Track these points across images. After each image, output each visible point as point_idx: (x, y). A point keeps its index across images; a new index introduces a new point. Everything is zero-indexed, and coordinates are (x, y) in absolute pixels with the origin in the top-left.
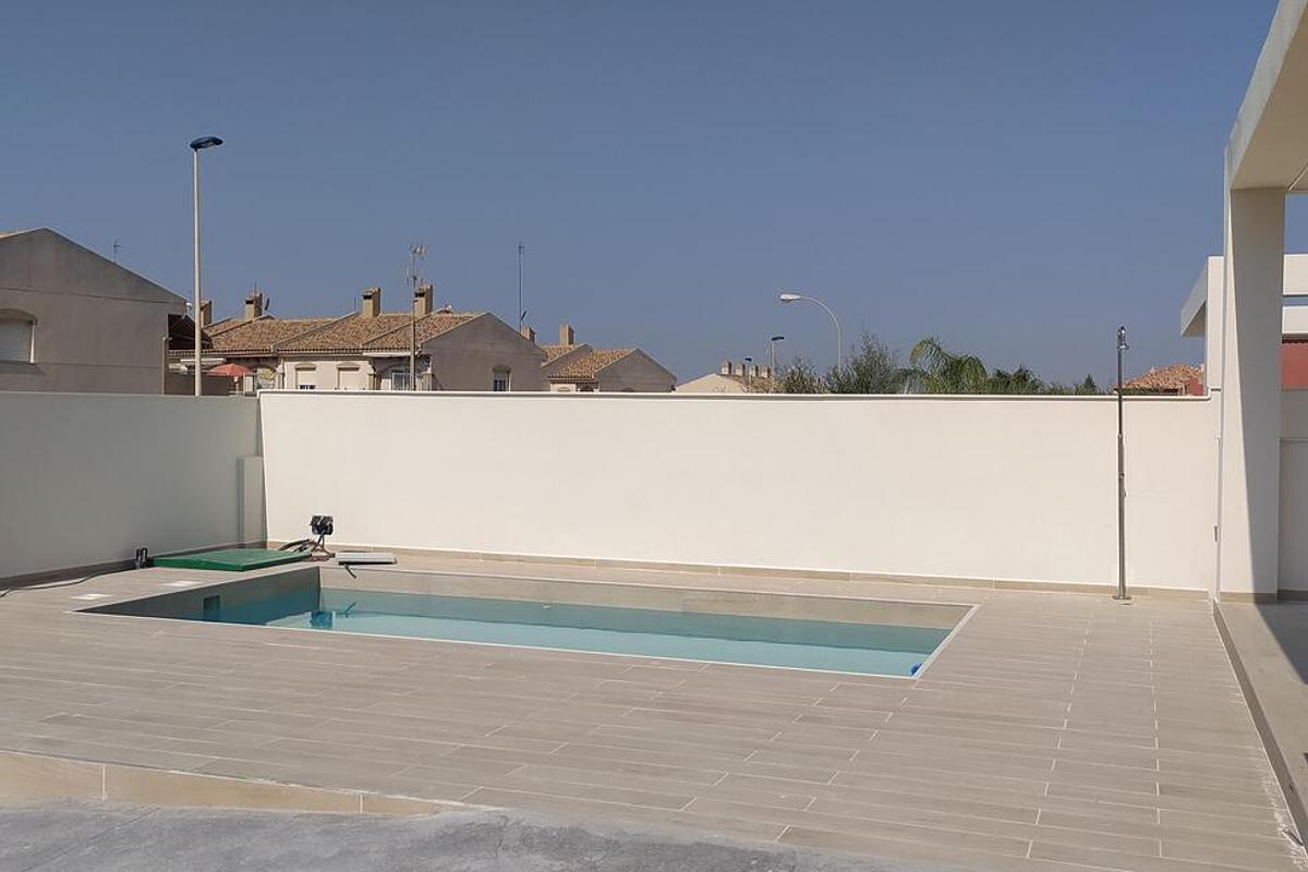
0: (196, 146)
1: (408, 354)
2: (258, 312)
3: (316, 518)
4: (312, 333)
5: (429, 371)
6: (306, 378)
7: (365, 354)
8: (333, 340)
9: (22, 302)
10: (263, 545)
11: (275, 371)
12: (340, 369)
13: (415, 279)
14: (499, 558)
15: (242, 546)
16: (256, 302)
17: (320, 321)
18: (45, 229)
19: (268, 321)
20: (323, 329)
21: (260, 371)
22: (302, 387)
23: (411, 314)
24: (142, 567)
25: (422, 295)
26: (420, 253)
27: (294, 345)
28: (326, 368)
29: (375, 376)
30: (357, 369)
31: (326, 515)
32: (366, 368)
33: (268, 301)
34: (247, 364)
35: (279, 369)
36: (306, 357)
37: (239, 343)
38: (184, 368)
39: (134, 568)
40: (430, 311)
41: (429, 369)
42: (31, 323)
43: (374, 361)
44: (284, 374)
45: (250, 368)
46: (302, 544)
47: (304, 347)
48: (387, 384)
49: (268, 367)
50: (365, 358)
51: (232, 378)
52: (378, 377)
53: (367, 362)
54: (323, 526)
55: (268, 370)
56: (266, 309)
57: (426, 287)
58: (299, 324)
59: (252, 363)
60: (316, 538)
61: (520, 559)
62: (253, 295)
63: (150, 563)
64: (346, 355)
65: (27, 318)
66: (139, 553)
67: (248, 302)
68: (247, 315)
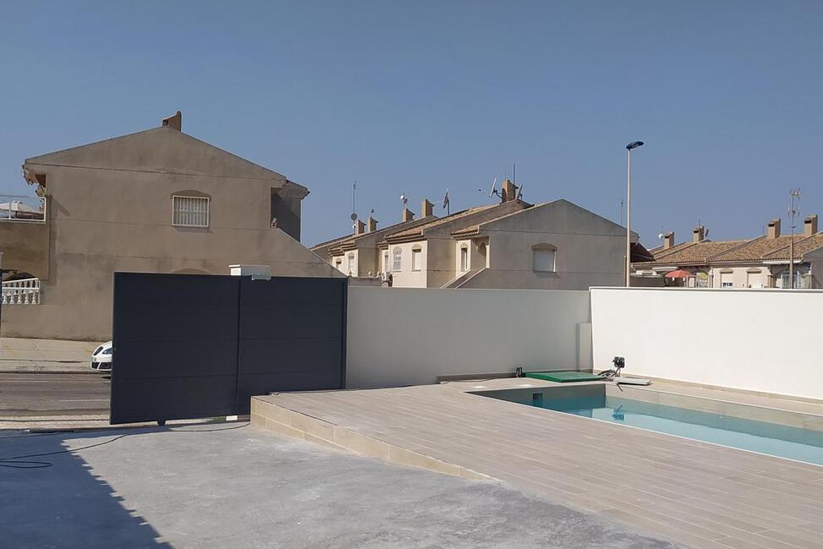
0: (629, 147)
1: (788, 262)
2: (701, 237)
3: (617, 358)
4: (732, 250)
5: (810, 273)
6: (727, 278)
7: (764, 263)
8: (745, 254)
9: (550, 240)
10: (591, 371)
11: (707, 274)
12: (749, 273)
13: (794, 212)
14: (711, 388)
15: (579, 371)
16: (700, 232)
17: (739, 242)
18: (563, 200)
19: (707, 243)
20: (739, 247)
21: (698, 274)
22: (725, 284)
23: (802, 235)
24: (519, 376)
25: (809, 222)
26: (797, 195)
27: (720, 258)
28: (740, 272)
29: (772, 276)
30: (760, 272)
31: (622, 357)
32: (766, 272)
33: (708, 231)
34: (690, 270)
35: (710, 273)
36: (727, 265)
37: (687, 257)
38: (654, 274)
39: (515, 377)
40: (815, 233)
41: (810, 272)
42: (554, 250)
43: (771, 267)
44: (713, 276)
45: (692, 273)
46: (608, 372)
47: (725, 259)
48: (780, 282)
49: (703, 272)
50: (765, 265)
51: (682, 279)
52: (774, 277)
53: (766, 268)
54: (620, 363)
55: (703, 274)
56: (706, 235)
57: (812, 216)
58: (724, 244)
59: (694, 269)
60: (616, 369)
61: (723, 389)
62: (697, 227)
63: (523, 375)
64: (753, 264)
65: (553, 248)
66: (518, 369)
67: (695, 232)
68: (694, 239)
